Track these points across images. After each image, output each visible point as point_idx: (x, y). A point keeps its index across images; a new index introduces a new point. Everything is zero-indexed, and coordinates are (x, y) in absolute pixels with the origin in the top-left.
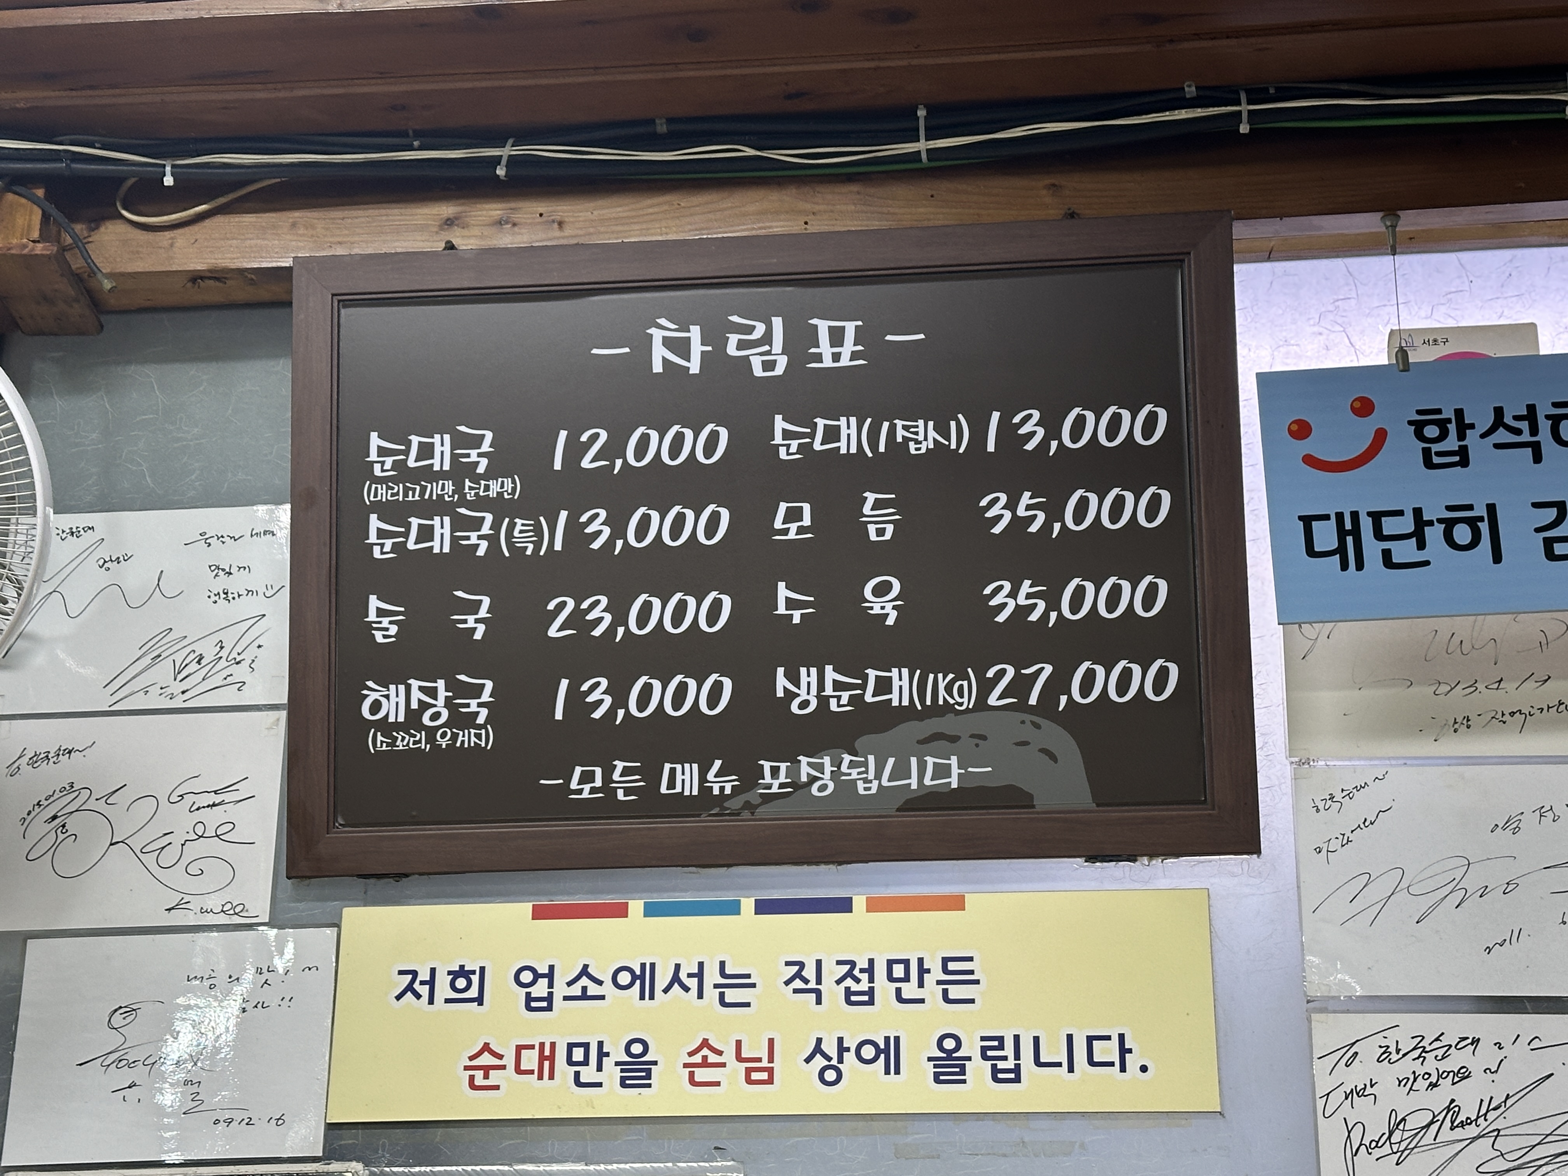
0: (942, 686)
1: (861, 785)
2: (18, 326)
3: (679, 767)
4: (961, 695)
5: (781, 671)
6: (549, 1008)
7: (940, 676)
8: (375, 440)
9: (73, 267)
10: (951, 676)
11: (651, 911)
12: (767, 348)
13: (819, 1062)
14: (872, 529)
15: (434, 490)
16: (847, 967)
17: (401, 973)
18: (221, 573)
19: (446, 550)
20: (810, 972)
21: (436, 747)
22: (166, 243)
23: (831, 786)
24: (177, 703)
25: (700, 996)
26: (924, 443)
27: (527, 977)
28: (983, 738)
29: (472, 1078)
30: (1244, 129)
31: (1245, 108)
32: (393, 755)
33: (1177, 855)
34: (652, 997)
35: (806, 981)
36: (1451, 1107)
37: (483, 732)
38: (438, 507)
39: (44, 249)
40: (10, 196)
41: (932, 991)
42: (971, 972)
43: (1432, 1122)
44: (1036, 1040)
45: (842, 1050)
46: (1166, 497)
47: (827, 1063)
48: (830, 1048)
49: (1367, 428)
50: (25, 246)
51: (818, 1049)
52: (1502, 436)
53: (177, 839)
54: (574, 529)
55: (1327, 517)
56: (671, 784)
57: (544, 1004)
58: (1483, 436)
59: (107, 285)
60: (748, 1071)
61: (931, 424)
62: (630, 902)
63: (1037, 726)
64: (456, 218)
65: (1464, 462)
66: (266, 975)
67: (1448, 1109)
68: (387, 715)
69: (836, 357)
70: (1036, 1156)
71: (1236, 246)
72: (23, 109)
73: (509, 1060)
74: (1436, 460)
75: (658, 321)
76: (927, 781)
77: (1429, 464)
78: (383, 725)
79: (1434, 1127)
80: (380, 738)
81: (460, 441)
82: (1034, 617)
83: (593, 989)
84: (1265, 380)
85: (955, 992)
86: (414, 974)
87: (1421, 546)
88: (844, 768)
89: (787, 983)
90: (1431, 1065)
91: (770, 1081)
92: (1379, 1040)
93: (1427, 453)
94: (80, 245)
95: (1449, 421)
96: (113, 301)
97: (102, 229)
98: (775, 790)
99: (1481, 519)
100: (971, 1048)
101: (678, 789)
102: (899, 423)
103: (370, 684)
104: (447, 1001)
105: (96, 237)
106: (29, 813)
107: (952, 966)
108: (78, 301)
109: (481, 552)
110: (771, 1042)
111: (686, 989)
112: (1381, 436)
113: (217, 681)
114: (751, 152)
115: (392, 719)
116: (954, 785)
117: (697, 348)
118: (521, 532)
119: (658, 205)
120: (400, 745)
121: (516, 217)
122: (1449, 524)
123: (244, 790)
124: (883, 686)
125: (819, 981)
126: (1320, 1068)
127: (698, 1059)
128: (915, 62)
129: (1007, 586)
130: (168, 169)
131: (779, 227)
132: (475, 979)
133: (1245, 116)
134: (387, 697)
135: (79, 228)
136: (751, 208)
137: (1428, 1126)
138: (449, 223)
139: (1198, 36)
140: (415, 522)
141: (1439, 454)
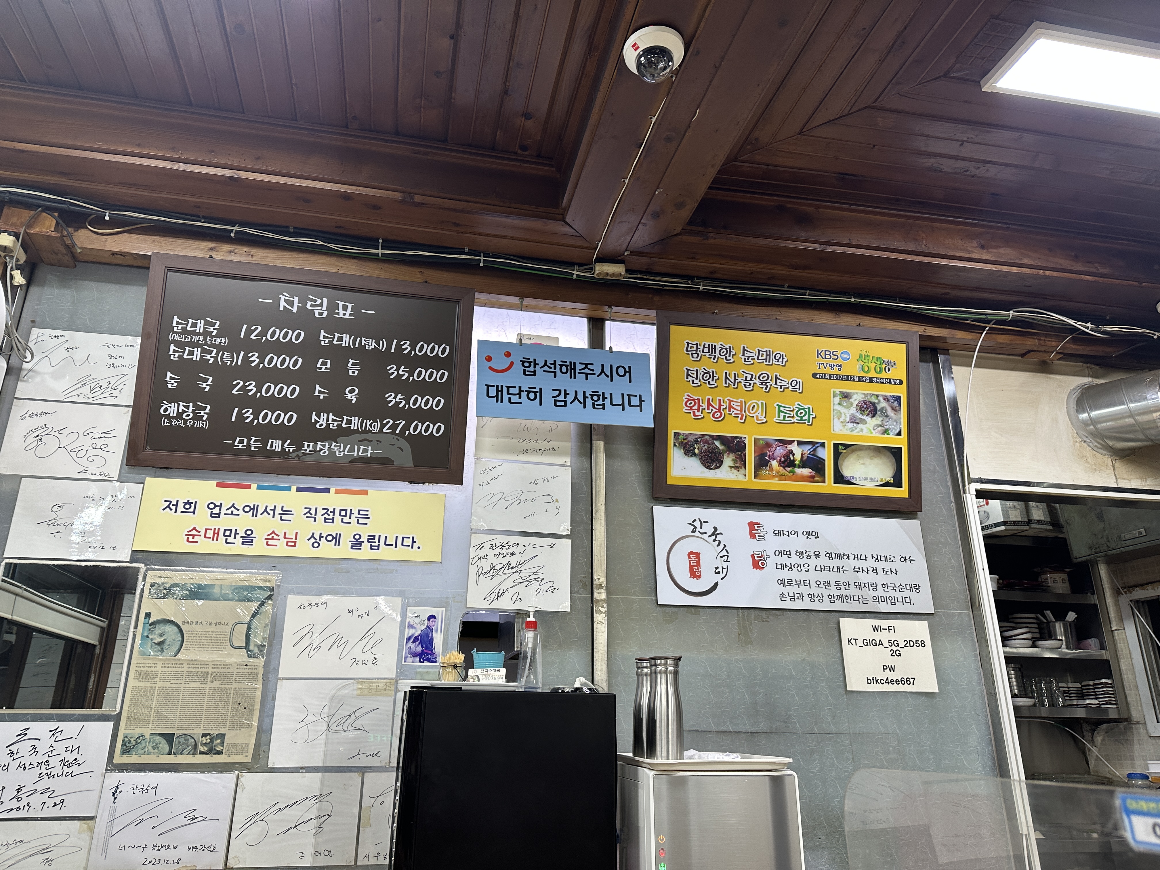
0: (368, 424)
1: (337, 453)
2: (42, 260)
3: (275, 441)
4: (374, 427)
5: (314, 413)
6: (219, 517)
7: (368, 421)
8: (176, 319)
9: (67, 243)
10: (372, 421)
11: (259, 488)
12: (321, 308)
13: (313, 540)
14: (350, 371)
15: (196, 339)
16: (326, 511)
17: (166, 501)
18: (112, 358)
19: (198, 359)
20: (313, 512)
21: (187, 426)
22: (104, 240)
23: (327, 452)
24: (90, 401)
25: (274, 517)
26: (371, 347)
27: (212, 506)
28: (380, 442)
29: (188, 538)
30: (481, 265)
31: (482, 258)
32: (170, 427)
33: (437, 483)
34: (256, 516)
35: (311, 514)
36: (509, 563)
37: (205, 423)
38: (197, 345)
39: (56, 234)
40: (44, 214)
41: (354, 520)
42: (367, 515)
43: (503, 567)
44: (386, 537)
45: (321, 537)
46: (446, 373)
47: (315, 541)
48: (317, 536)
49: (509, 360)
50: (48, 232)
51: (313, 536)
52: (546, 368)
53: (85, 448)
54: (246, 358)
55: (494, 386)
56: (271, 446)
57: (217, 516)
58: (541, 368)
59: (79, 251)
60: (288, 542)
61: (374, 340)
62: (252, 484)
63: (398, 440)
64: (215, 248)
65: (535, 375)
66: (114, 498)
67: (508, 564)
68: (170, 413)
69: (344, 314)
70: (381, 573)
71: (475, 300)
72: (53, 184)
73: (202, 533)
74: (527, 373)
75: (284, 293)
76: (360, 454)
77: (525, 374)
78: (168, 417)
79: (503, 569)
80: (166, 420)
81: (207, 323)
82: (401, 406)
83: (235, 512)
84: (480, 342)
85: (361, 521)
86: (171, 502)
87: (520, 398)
88: (332, 447)
89: (304, 514)
90: (504, 551)
91: (295, 546)
92: (490, 542)
93: (524, 370)
94: (70, 236)
95: (532, 362)
96: (81, 257)
97: (79, 231)
98: (308, 452)
99: (538, 392)
100: (364, 539)
101: (274, 448)
102: (363, 339)
103: (165, 402)
104: (182, 512)
105: (76, 233)
106: (28, 433)
107: (361, 512)
108: (67, 255)
109: (211, 362)
110: (297, 533)
111: (269, 514)
112: (512, 364)
113: (107, 395)
114: (322, 243)
115: (171, 415)
116: (369, 456)
117: (296, 304)
118: (226, 357)
119: (289, 255)
120: (173, 424)
121: (236, 251)
122: (529, 392)
123: (113, 434)
124: (349, 422)
125: (316, 515)
126: (472, 550)
127: (270, 537)
128: (380, 224)
129: (393, 395)
130: (107, 214)
131: (329, 269)
132: (193, 505)
133: (482, 261)
134: (170, 407)
135: (70, 229)
136: (320, 261)
137: (501, 568)
138: (212, 249)
139: (470, 233)
140: (187, 349)
141: (528, 371)
